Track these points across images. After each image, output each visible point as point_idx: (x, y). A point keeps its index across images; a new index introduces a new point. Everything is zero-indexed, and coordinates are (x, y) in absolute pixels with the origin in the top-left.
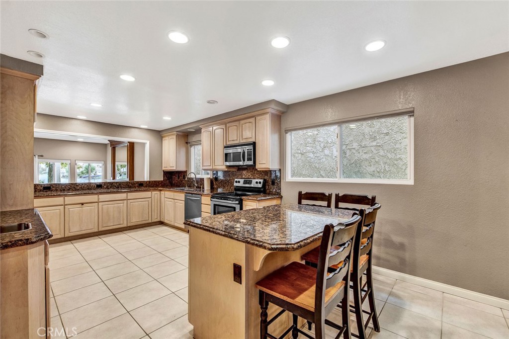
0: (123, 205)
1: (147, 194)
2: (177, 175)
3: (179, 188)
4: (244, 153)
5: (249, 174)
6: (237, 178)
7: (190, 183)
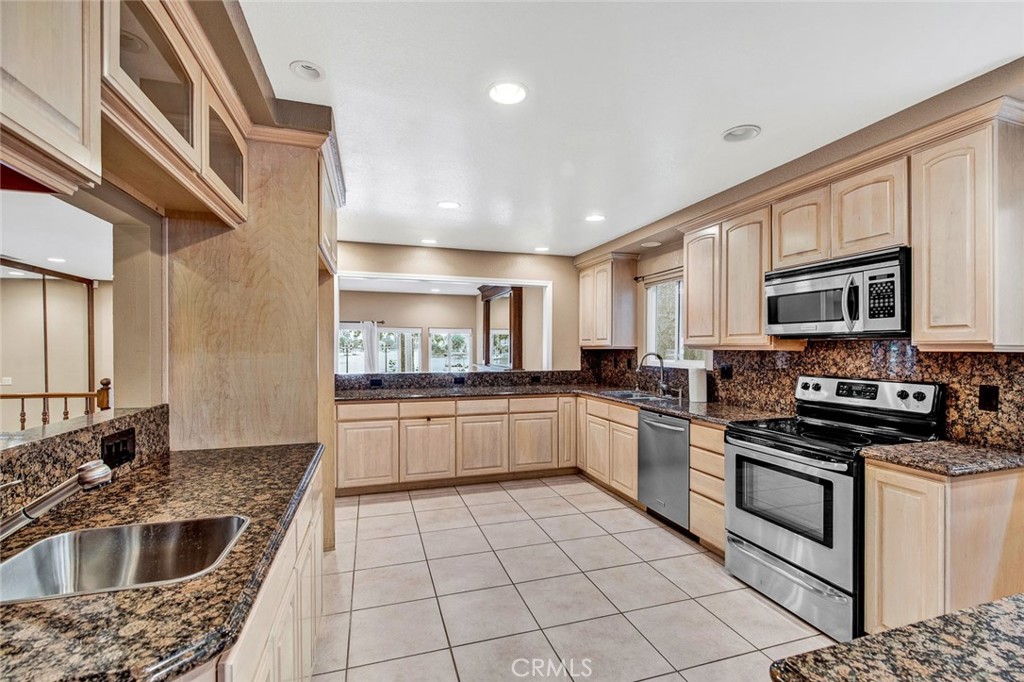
0: (501, 424)
1: (549, 403)
2: (612, 359)
3: (618, 393)
4: (854, 291)
5: (858, 363)
6: (804, 375)
7: (648, 380)
